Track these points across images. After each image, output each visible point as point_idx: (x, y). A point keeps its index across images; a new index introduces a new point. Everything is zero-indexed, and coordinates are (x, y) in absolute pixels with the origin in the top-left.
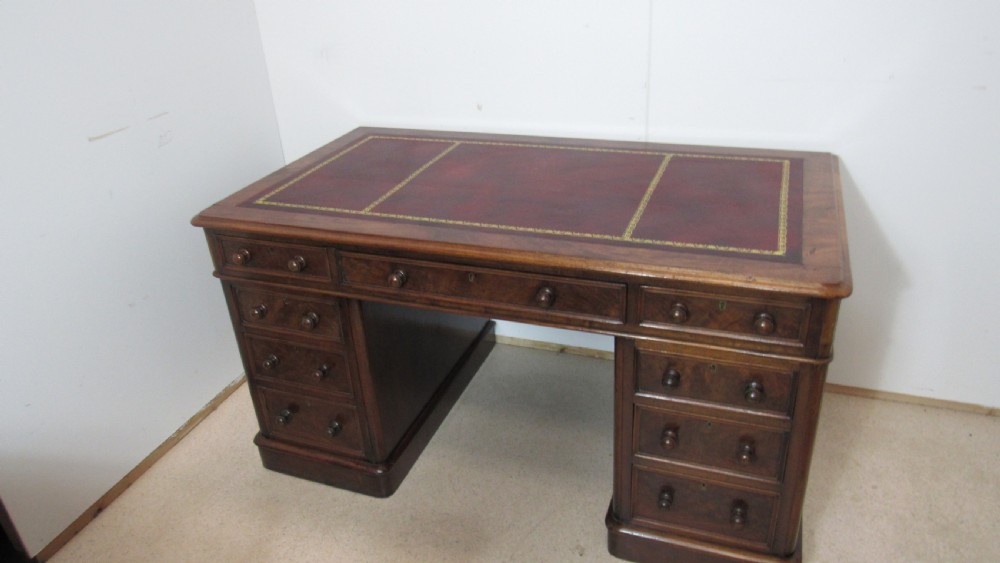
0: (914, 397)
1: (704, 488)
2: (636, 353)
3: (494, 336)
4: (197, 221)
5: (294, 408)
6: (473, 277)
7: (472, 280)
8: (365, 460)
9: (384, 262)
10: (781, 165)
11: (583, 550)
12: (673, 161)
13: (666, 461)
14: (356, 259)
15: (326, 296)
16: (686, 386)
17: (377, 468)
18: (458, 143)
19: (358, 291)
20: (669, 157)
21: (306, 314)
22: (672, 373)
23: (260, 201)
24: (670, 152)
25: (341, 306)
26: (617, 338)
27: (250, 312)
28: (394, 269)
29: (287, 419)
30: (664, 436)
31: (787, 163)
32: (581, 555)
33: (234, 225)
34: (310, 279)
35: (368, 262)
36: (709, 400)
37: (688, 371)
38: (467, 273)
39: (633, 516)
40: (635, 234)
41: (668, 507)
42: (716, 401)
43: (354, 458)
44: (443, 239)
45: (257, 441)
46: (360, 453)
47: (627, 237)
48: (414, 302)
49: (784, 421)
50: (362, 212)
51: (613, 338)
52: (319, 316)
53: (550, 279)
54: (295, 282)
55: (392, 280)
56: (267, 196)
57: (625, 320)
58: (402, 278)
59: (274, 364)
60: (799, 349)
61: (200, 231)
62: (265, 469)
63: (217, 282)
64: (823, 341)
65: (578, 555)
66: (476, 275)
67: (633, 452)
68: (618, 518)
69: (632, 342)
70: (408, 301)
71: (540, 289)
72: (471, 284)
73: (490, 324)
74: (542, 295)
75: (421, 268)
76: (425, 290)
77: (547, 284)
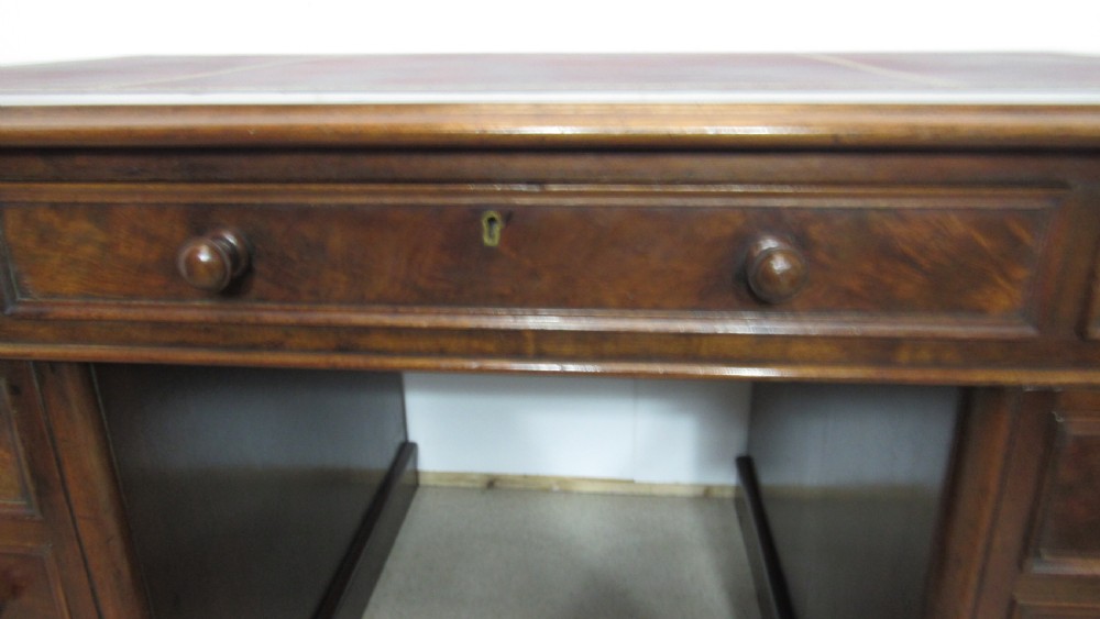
2: (1054, 433)
3: (416, 473)
6: (497, 228)
7: (492, 235)
9: (160, 208)
19: (73, 330)
25: (15, 390)
28: (201, 222)
35: (98, 215)
38: (477, 211)
48: (276, 346)
55: (192, 262)
58: (234, 254)
66: (509, 215)
69: (1047, 395)
70: (254, 347)
71: (743, 240)
72: (490, 253)
73: (407, 450)
74: (769, 255)
75: (305, 213)
76: (319, 299)
77: (774, 222)
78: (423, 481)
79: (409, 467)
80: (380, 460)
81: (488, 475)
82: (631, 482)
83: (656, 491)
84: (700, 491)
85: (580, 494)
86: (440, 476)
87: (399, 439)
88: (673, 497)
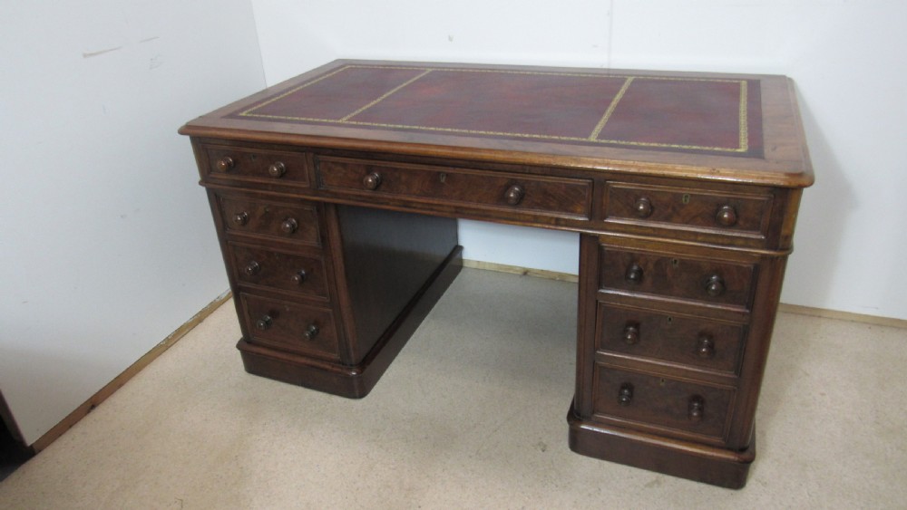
0: (860, 315)
1: (662, 384)
2: (600, 248)
3: (461, 260)
4: (182, 132)
5: (274, 314)
6: (444, 177)
7: (443, 180)
8: (340, 363)
9: (360, 166)
10: (739, 85)
11: (545, 446)
12: (634, 82)
13: (627, 357)
14: (333, 162)
15: (304, 201)
16: (648, 281)
17: (351, 370)
18: (430, 70)
19: (336, 195)
20: (630, 79)
21: (286, 220)
22: (635, 268)
23: (244, 114)
24: (632, 75)
25: (318, 211)
26: (582, 235)
27: (234, 219)
28: (369, 171)
29: (267, 323)
30: (626, 331)
31: (744, 83)
32: (543, 451)
33: (219, 133)
34: (290, 184)
35: (344, 165)
36: (670, 295)
37: (651, 266)
38: (439, 173)
39: (594, 412)
40: (601, 136)
41: (627, 402)
42: (678, 296)
43: (330, 361)
44: (416, 141)
45: (239, 346)
46: (335, 356)
47: (593, 138)
48: (388, 204)
49: (744, 314)
50: (340, 121)
51: (578, 234)
52: (298, 222)
53: (519, 177)
54: (274, 187)
55: (367, 181)
56: (250, 110)
57: (591, 215)
58: (377, 180)
59: (255, 270)
60: (760, 240)
61: (187, 138)
62: (246, 373)
63: (203, 190)
64: (784, 232)
65: (541, 452)
66: (447, 175)
67: (596, 349)
68: (579, 415)
69: (597, 238)
70: (382, 203)
71: (509, 187)
72: (443, 185)
73: (458, 249)
75: (396, 169)
76: (399, 193)
77: (516, 182)
79: (458, 256)
80: (441, 252)
87: (454, 243)
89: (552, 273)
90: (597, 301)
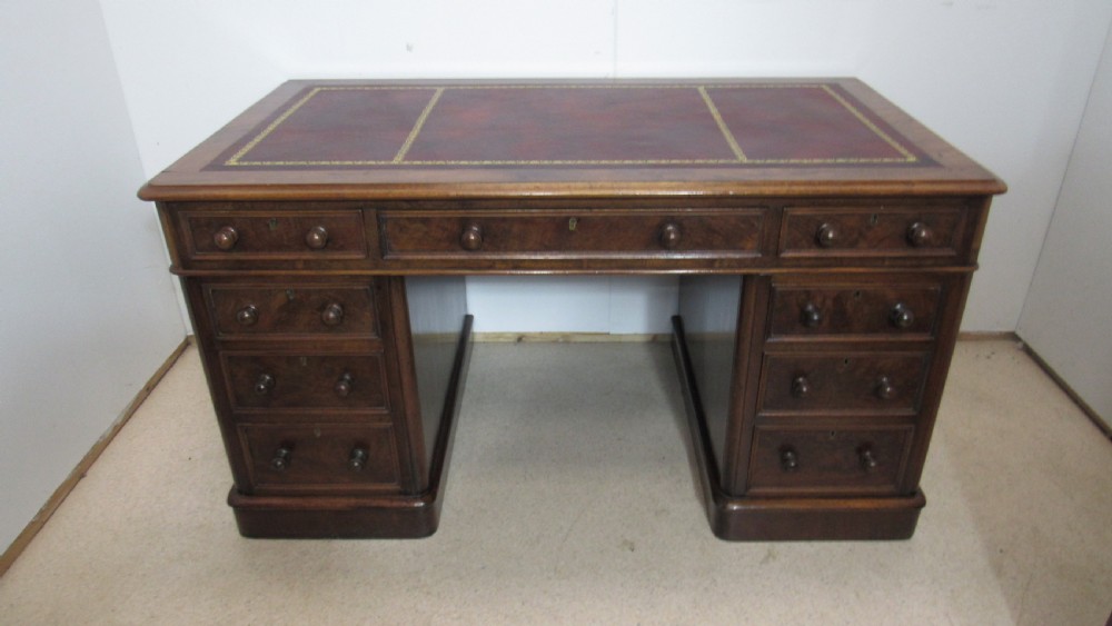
1: (832, 438)
2: (771, 291)
4: (146, 194)
5: (290, 445)
6: (575, 224)
7: (573, 226)
8: (400, 493)
9: (449, 219)
10: (821, 89)
13: (794, 414)
14: (408, 219)
16: (827, 320)
17: (416, 500)
18: (442, 90)
19: (408, 264)
20: (702, 90)
21: (323, 307)
22: (810, 308)
23: (233, 162)
24: (699, 85)
25: (378, 289)
26: (747, 276)
27: (235, 316)
28: (466, 225)
29: (285, 460)
30: (796, 384)
31: (828, 87)
34: (336, 257)
35: (425, 221)
36: (850, 332)
37: (829, 302)
38: (567, 219)
39: (749, 487)
42: (857, 333)
43: (387, 494)
45: (231, 502)
46: (394, 486)
49: (929, 342)
50: (395, 162)
52: (342, 306)
53: (676, 212)
54: (307, 264)
55: (467, 239)
56: (241, 154)
57: (764, 250)
59: (268, 386)
60: (951, 257)
61: (153, 204)
62: (241, 538)
63: (176, 279)
64: (972, 247)
66: (579, 220)
67: (756, 412)
68: (729, 494)
69: (768, 278)
70: (481, 268)
71: (661, 226)
72: (572, 233)
73: (468, 320)
74: (669, 233)
75: (504, 220)
76: (507, 250)
77: (672, 220)
78: (478, 339)
80: (454, 327)
81: (517, 333)
82: (608, 334)
83: (623, 340)
84: (650, 338)
85: (575, 343)
86: (486, 335)
87: (464, 313)
88: (633, 343)
89: (553, 334)
90: (763, 354)
